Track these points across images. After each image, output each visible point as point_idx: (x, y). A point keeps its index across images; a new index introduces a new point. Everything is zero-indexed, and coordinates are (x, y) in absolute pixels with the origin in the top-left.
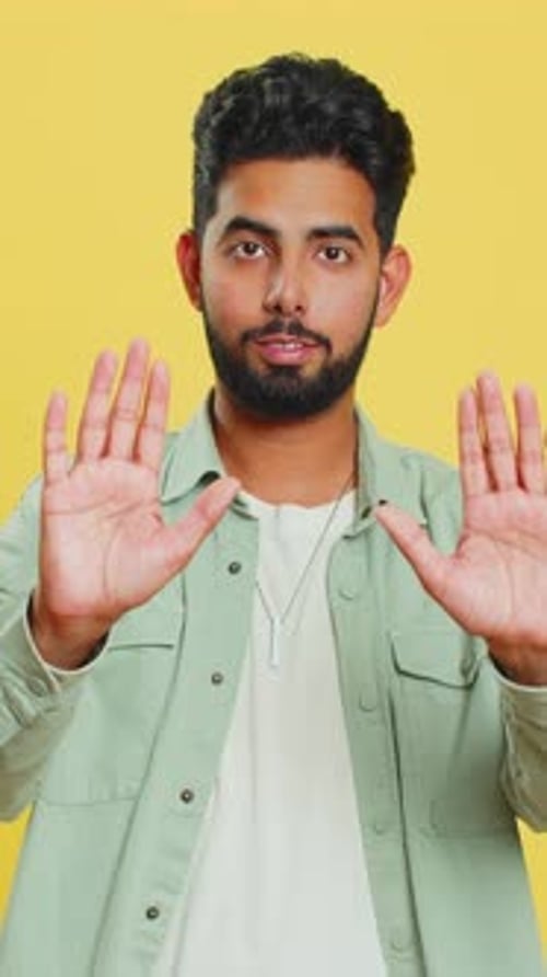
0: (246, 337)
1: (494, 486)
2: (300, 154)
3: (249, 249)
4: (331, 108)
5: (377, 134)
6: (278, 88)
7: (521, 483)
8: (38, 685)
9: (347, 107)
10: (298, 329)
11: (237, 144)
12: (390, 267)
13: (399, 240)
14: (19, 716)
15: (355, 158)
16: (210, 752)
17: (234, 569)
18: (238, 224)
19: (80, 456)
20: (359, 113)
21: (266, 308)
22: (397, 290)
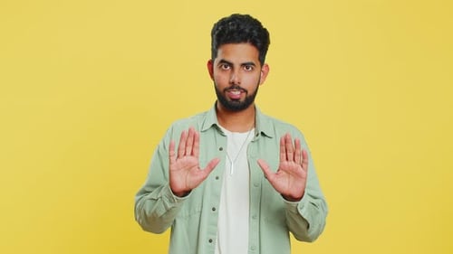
0: (225, 90)
1: (287, 159)
2: (239, 42)
3: (226, 67)
4: (247, 31)
5: (259, 37)
6: (233, 25)
7: (294, 160)
8: (171, 201)
9: (251, 30)
10: (239, 88)
11: (222, 39)
12: (264, 69)
13: (266, 62)
14: (166, 207)
15: (254, 43)
16: (217, 196)
17: (221, 149)
18: (222, 61)
19: (178, 157)
20: (254, 31)
21: (230, 83)
22: (266, 74)
